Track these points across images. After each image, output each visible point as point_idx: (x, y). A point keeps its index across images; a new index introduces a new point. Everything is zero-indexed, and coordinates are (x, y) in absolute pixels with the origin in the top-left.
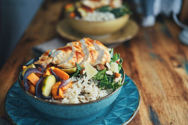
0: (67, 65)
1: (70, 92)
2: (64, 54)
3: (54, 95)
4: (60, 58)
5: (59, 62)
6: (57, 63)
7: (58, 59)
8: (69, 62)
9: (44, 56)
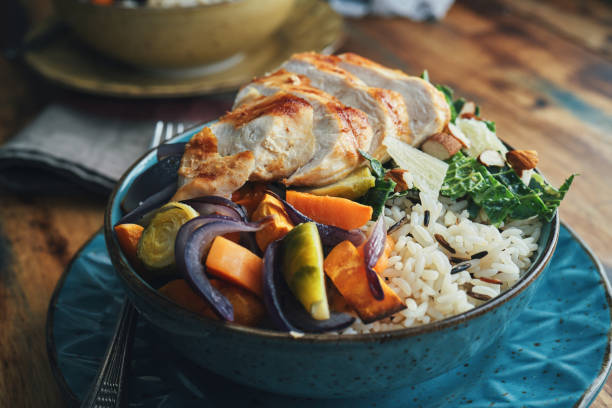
0: (331, 167)
1: (414, 270)
2: (287, 130)
3: (360, 301)
4: (279, 150)
5: (287, 166)
6: (276, 172)
7: (273, 153)
8: (336, 153)
9: (199, 157)
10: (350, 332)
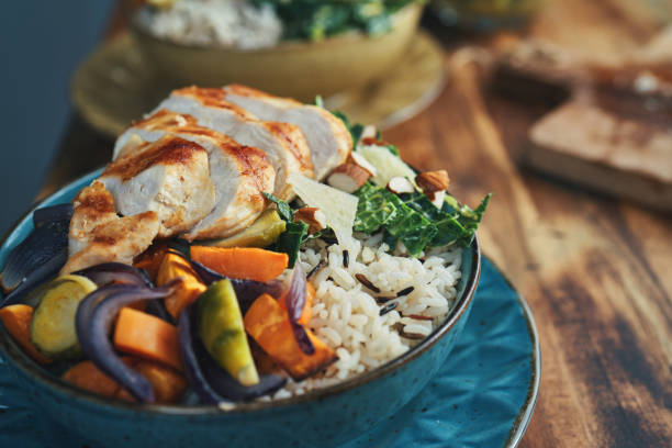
0: (236, 215)
7: (170, 206)
8: (240, 198)
10: (283, 394)
